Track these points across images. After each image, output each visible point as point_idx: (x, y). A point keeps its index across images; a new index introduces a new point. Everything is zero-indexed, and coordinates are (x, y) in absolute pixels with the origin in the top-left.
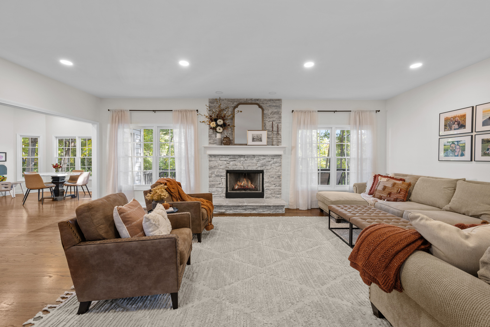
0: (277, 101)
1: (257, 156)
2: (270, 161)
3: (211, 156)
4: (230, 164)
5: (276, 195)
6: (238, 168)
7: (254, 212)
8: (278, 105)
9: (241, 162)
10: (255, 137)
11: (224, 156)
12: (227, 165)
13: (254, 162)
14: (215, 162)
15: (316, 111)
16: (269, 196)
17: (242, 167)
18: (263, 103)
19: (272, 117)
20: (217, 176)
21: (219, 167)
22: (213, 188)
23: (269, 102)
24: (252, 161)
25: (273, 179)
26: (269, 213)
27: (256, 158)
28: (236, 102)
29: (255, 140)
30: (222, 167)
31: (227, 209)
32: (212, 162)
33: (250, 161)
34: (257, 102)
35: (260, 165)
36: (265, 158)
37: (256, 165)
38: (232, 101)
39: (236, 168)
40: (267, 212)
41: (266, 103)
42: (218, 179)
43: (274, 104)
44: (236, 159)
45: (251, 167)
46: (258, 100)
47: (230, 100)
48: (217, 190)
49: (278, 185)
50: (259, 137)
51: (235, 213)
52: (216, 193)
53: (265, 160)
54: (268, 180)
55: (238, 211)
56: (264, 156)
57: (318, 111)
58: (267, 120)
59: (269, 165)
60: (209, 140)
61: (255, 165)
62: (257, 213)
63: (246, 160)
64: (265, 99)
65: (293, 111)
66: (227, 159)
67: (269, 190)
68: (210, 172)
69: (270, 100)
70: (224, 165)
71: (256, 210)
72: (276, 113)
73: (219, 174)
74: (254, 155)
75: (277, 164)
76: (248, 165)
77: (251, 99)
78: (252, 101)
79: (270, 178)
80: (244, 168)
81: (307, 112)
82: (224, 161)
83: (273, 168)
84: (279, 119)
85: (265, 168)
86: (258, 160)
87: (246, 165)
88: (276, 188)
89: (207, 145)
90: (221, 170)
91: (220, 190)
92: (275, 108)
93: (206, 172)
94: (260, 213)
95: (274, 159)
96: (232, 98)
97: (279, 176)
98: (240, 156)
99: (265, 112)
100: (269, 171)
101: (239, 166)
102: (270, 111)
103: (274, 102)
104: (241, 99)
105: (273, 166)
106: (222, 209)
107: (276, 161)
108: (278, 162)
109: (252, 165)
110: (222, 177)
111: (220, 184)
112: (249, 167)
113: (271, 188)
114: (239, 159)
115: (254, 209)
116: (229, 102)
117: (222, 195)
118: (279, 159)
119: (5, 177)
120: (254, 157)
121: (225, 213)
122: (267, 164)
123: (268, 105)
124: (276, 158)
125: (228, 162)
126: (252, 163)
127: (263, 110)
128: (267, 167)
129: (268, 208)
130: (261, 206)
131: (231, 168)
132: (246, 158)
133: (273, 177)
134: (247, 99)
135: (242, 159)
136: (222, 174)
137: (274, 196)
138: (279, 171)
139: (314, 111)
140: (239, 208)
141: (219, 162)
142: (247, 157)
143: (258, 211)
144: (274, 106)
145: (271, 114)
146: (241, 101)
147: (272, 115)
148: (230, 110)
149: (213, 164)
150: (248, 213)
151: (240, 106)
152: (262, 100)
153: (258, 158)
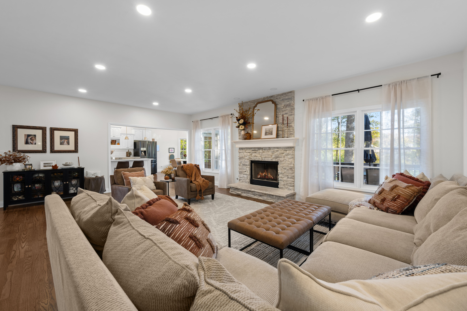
0: (289, 94)
1: (272, 149)
2: (283, 153)
3: (240, 149)
4: (253, 155)
5: (288, 187)
6: (258, 159)
7: (260, 198)
8: (290, 97)
9: (260, 153)
10: (267, 131)
11: (248, 149)
12: (250, 156)
13: (269, 154)
14: (243, 153)
15: (329, 96)
16: (282, 187)
17: (260, 158)
18: (277, 98)
19: (285, 111)
20: (244, 165)
21: (245, 158)
22: (241, 175)
23: (282, 96)
24: (268, 153)
25: (285, 171)
26: (272, 202)
27: (272, 150)
28: (256, 102)
29: (267, 133)
30: (247, 158)
31: (243, 192)
32: (241, 153)
33: (267, 153)
34: (272, 99)
35: (274, 157)
36: (278, 150)
37: (272, 157)
38: (253, 101)
39: (256, 159)
40: (270, 200)
41: (280, 98)
42: (245, 167)
43: (287, 97)
44: (256, 151)
45: (267, 158)
46: (272, 97)
47: (252, 102)
48: (244, 177)
49: (290, 177)
50: (271, 131)
51: (247, 196)
52: (243, 179)
53: (278, 152)
54: (281, 171)
55: (249, 195)
56: (278, 148)
57: (332, 95)
58: (280, 113)
59: (282, 157)
60: (239, 136)
61: (270, 156)
62: (263, 199)
63: (263, 152)
64: (279, 94)
65: (303, 100)
66: (250, 151)
67: (282, 181)
68: (240, 161)
69: (282, 94)
70: (248, 156)
71: (262, 196)
72: (288, 105)
73: (245, 163)
74: (270, 148)
75: (289, 156)
76: (265, 157)
77: (267, 97)
78: (268, 98)
79: (283, 170)
80: (262, 159)
81: (318, 99)
82: (248, 153)
83: (286, 159)
84: (291, 111)
85: (279, 159)
86: (273, 152)
87: (263, 157)
88: (289, 179)
89: (238, 140)
90: (246, 160)
91: (246, 177)
92: (287, 101)
93: (237, 161)
94: (264, 200)
95: (287, 151)
96: (253, 100)
97: (291, 168)
98: (259, 148)
99: (278, 106)
100: (282, 162)
101: (259, 157)
102: (283, 105)
103: (287, 95)
104: (259, 99)
105: (285, 158)
106: (239, 191)
107: (288, 153)
108: (290, 154)
109: (268, 156)
110: (247, 166)
111: (245, 172)
112: (266, 158)
113: (285, 179)
114: (258, 151)
115: (261, 196)
116: (252, 103)
117: (247, 181)
118: (291, 151)
120: (270, 150)
121: (241, 195)
122: (280, 156)
123: (281, 99)
124: (288, 150)
125: (251, 154)
126: (268, 155)
127: (276, 105)
128: (280, 158)
129: (271, 197)
130: (265, 194)
131: (253, 159)
132: (264, 151)
133: (286, 169)
134: (264, 98)
135: (261, 151)
136: (247, 164)
137: (286, 187)
138: (291, 163)
139: (327, 96)
140: (250, 193)
141: (245, 153)
142: (264, 149)
143: (263, 198)
144: (286, 99)
145: (283, 108)
146: (259, 101)
147: (285, 108)
148: (252, 110)
149: (242, 155)
150: (256, 198)
151: (258, 105)
152: (276, 96)
153: (272, 151)
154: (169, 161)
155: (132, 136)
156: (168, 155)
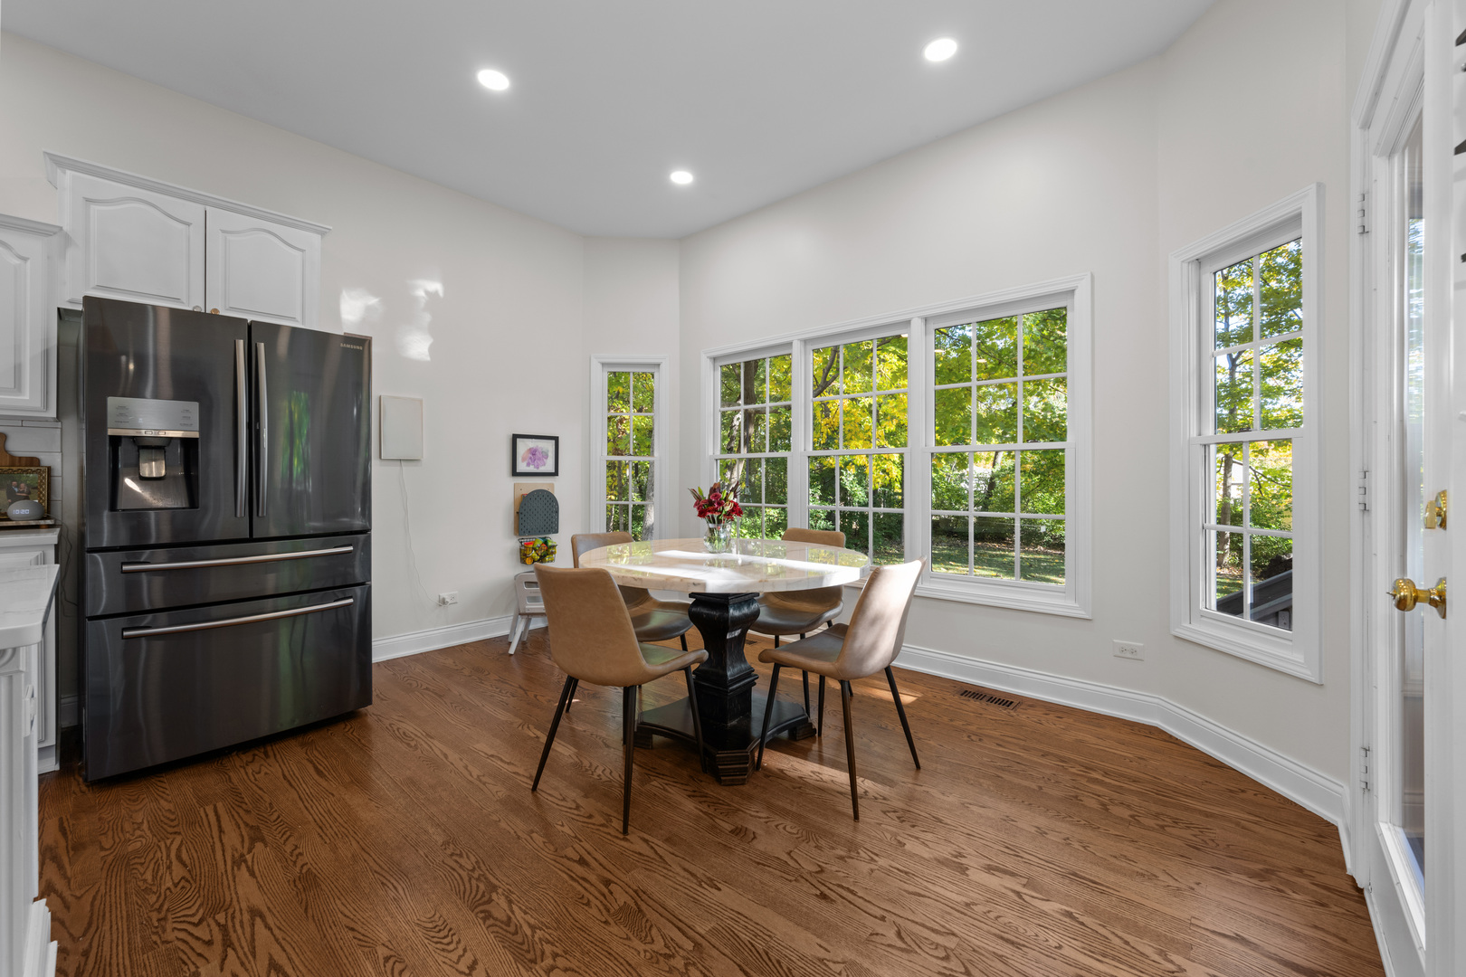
119: (550, 544)
154: (513, 543)
155: (32, 246)
156: (504, 493)
